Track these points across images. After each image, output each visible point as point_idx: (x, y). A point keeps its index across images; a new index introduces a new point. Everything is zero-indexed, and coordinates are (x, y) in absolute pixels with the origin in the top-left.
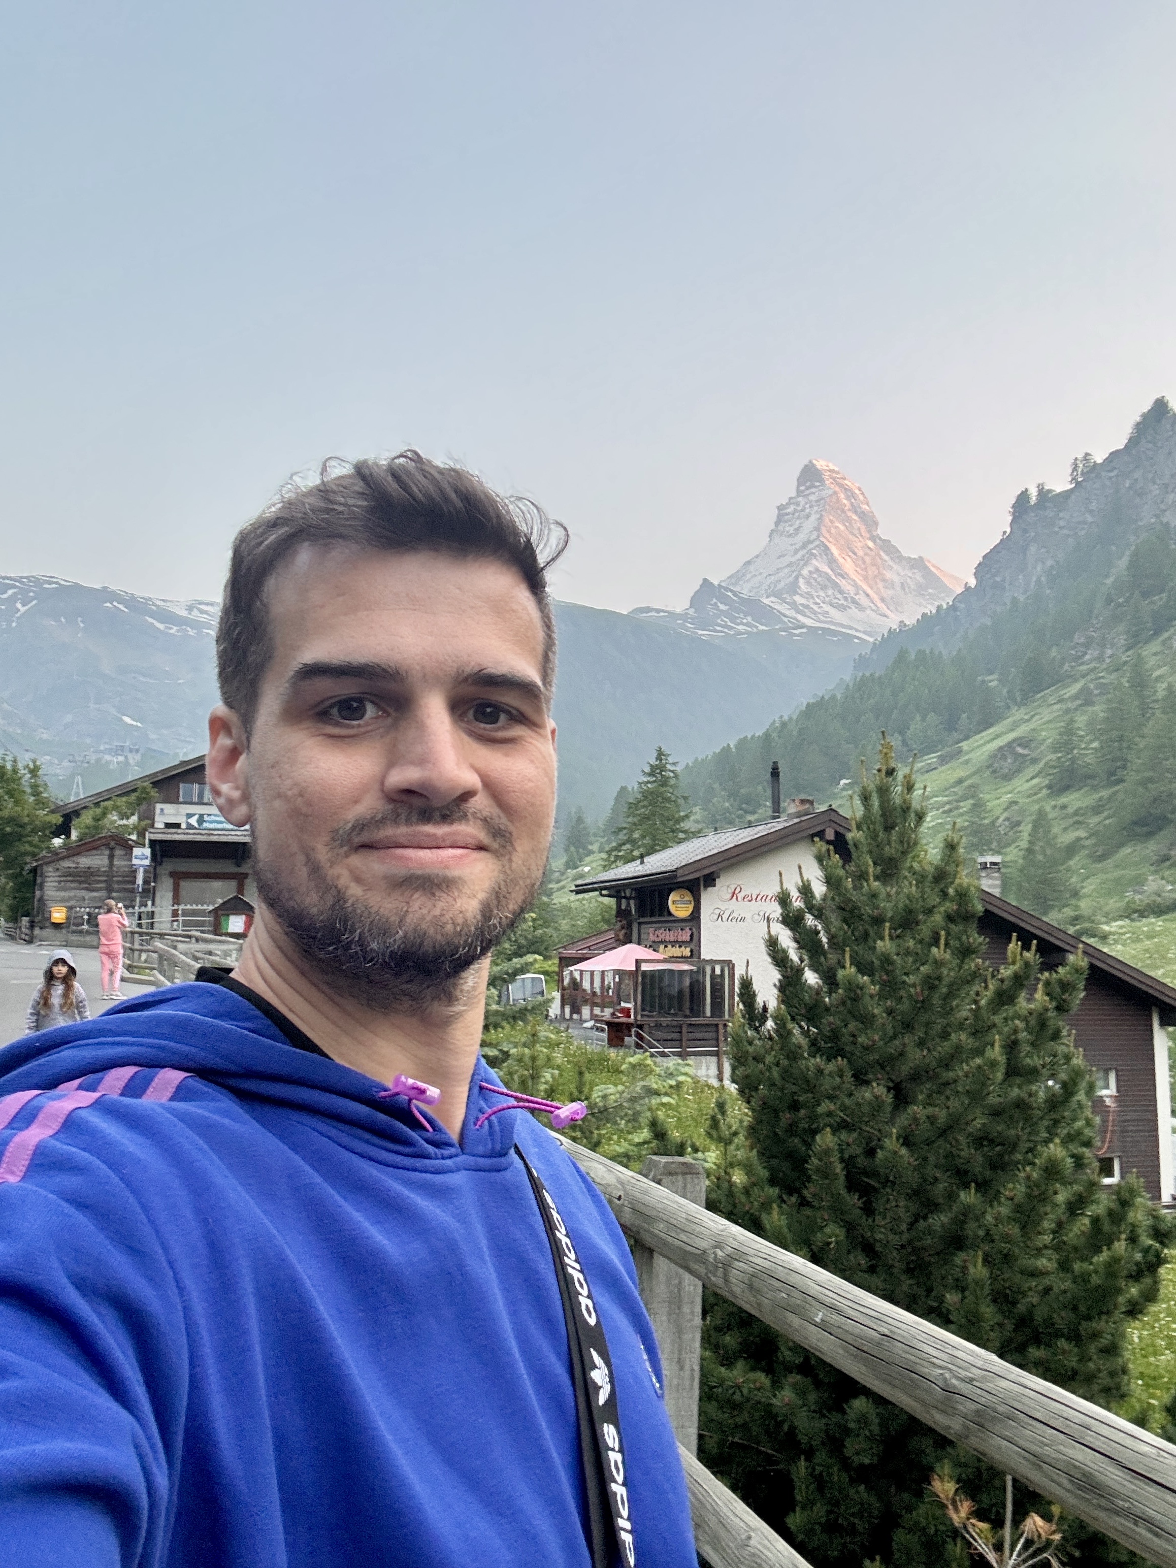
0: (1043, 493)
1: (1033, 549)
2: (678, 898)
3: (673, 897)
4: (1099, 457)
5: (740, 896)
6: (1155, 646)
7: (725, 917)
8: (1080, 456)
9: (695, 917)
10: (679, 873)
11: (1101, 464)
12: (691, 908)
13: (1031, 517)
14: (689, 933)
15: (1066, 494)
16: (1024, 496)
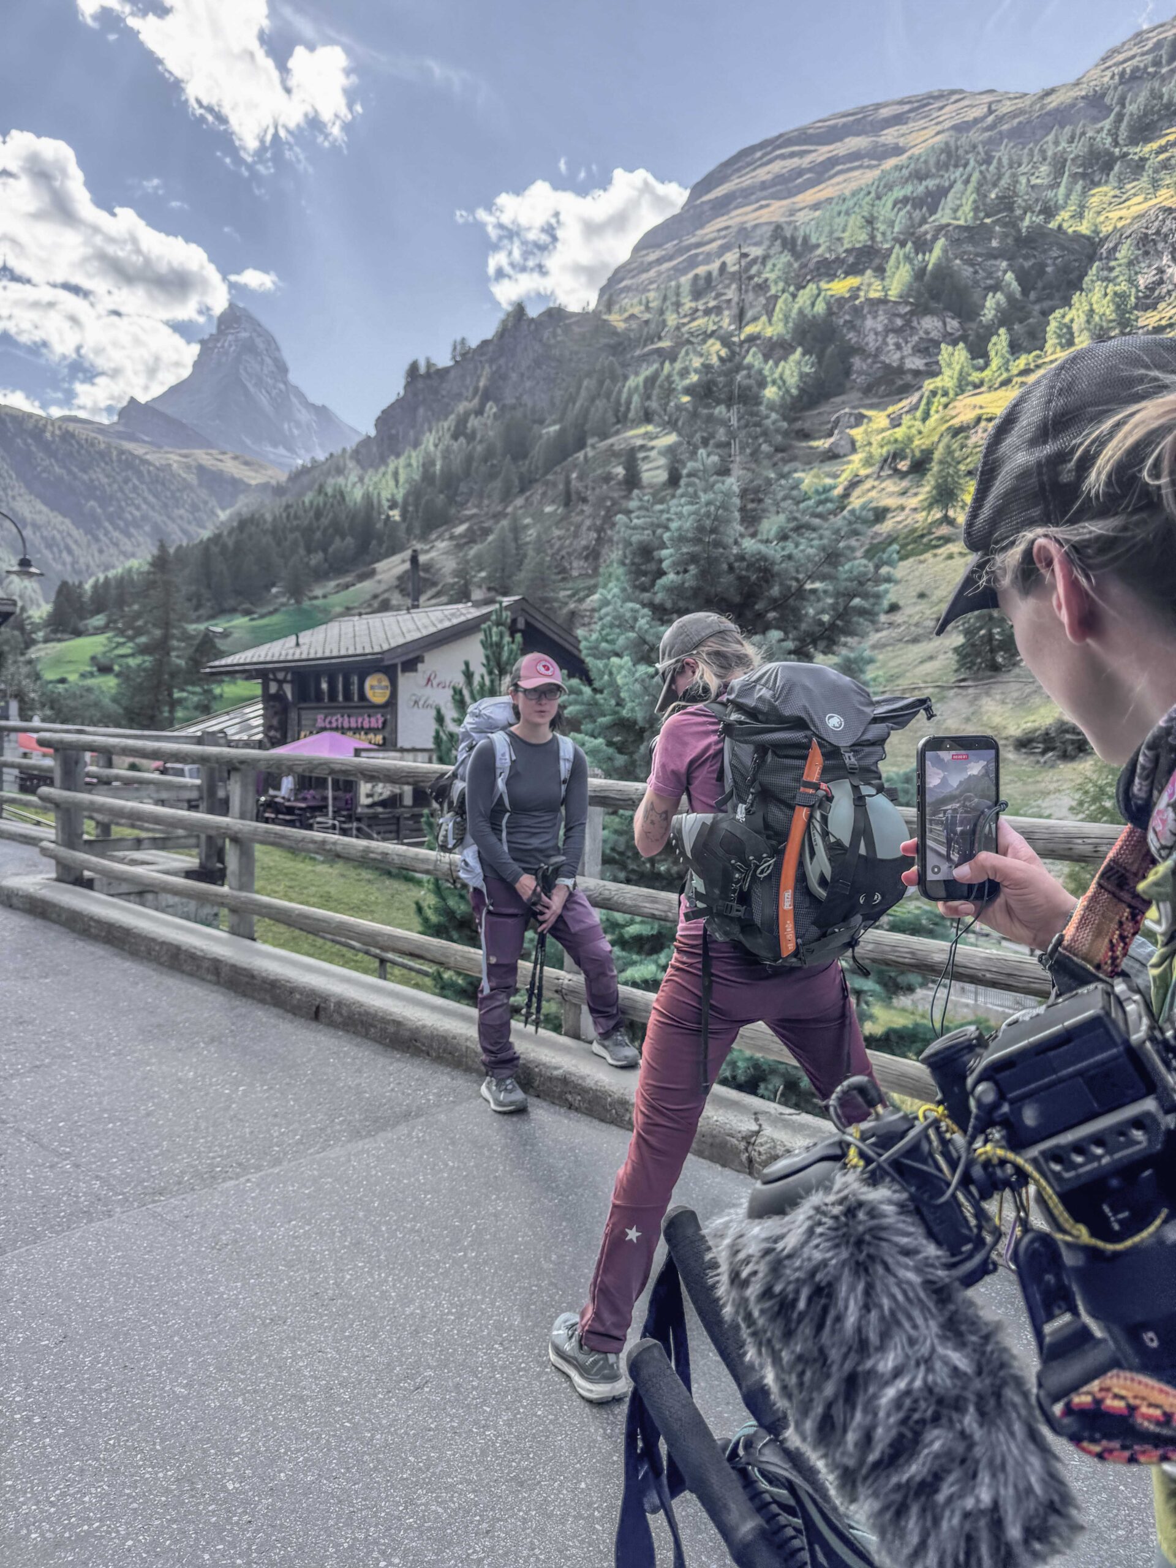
0: (429, 365)
1: (421, 411)
2: (375, 683)
3: (369, 682)
4: (474, 343)
5: (435, 683)
6: (519, 501)
7: (421, 703)
8: (459, 339)
9: (391, 704)
10: (386, 656)
11: (475, 350)
12: (388, 692)
13: (420, 385)
14: (381, 720)
15: (447, 370)
16: (413, 368)
